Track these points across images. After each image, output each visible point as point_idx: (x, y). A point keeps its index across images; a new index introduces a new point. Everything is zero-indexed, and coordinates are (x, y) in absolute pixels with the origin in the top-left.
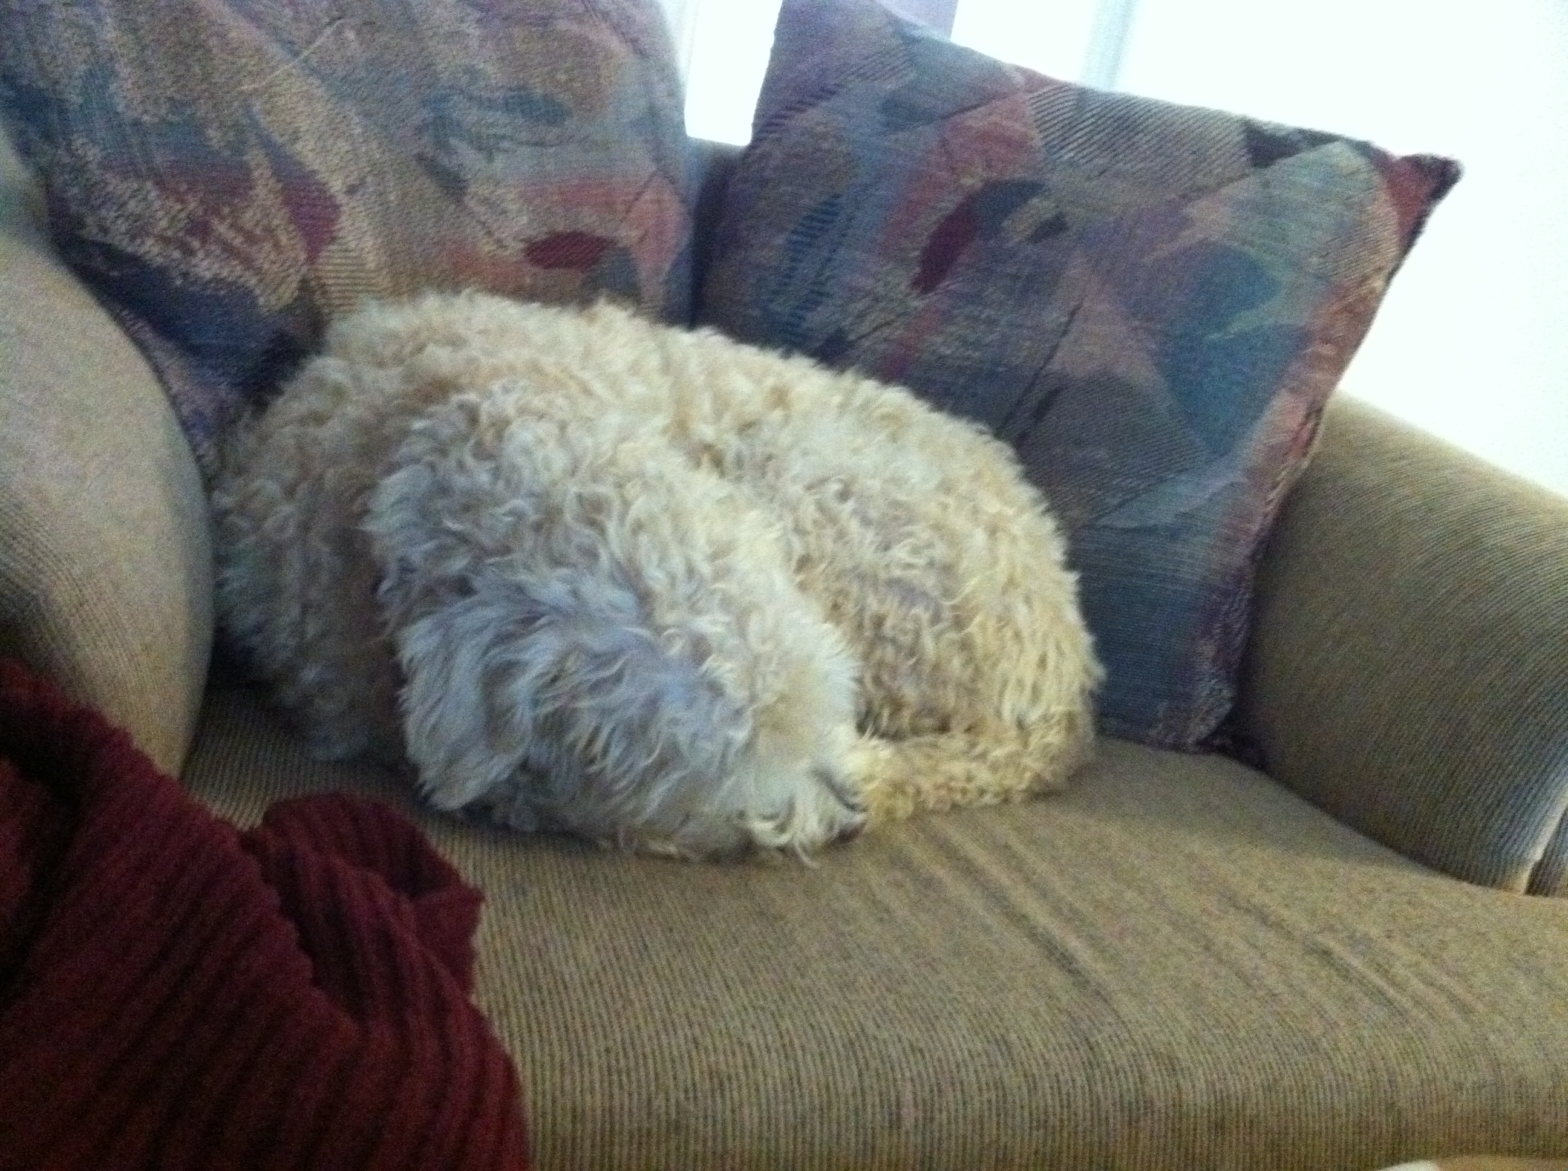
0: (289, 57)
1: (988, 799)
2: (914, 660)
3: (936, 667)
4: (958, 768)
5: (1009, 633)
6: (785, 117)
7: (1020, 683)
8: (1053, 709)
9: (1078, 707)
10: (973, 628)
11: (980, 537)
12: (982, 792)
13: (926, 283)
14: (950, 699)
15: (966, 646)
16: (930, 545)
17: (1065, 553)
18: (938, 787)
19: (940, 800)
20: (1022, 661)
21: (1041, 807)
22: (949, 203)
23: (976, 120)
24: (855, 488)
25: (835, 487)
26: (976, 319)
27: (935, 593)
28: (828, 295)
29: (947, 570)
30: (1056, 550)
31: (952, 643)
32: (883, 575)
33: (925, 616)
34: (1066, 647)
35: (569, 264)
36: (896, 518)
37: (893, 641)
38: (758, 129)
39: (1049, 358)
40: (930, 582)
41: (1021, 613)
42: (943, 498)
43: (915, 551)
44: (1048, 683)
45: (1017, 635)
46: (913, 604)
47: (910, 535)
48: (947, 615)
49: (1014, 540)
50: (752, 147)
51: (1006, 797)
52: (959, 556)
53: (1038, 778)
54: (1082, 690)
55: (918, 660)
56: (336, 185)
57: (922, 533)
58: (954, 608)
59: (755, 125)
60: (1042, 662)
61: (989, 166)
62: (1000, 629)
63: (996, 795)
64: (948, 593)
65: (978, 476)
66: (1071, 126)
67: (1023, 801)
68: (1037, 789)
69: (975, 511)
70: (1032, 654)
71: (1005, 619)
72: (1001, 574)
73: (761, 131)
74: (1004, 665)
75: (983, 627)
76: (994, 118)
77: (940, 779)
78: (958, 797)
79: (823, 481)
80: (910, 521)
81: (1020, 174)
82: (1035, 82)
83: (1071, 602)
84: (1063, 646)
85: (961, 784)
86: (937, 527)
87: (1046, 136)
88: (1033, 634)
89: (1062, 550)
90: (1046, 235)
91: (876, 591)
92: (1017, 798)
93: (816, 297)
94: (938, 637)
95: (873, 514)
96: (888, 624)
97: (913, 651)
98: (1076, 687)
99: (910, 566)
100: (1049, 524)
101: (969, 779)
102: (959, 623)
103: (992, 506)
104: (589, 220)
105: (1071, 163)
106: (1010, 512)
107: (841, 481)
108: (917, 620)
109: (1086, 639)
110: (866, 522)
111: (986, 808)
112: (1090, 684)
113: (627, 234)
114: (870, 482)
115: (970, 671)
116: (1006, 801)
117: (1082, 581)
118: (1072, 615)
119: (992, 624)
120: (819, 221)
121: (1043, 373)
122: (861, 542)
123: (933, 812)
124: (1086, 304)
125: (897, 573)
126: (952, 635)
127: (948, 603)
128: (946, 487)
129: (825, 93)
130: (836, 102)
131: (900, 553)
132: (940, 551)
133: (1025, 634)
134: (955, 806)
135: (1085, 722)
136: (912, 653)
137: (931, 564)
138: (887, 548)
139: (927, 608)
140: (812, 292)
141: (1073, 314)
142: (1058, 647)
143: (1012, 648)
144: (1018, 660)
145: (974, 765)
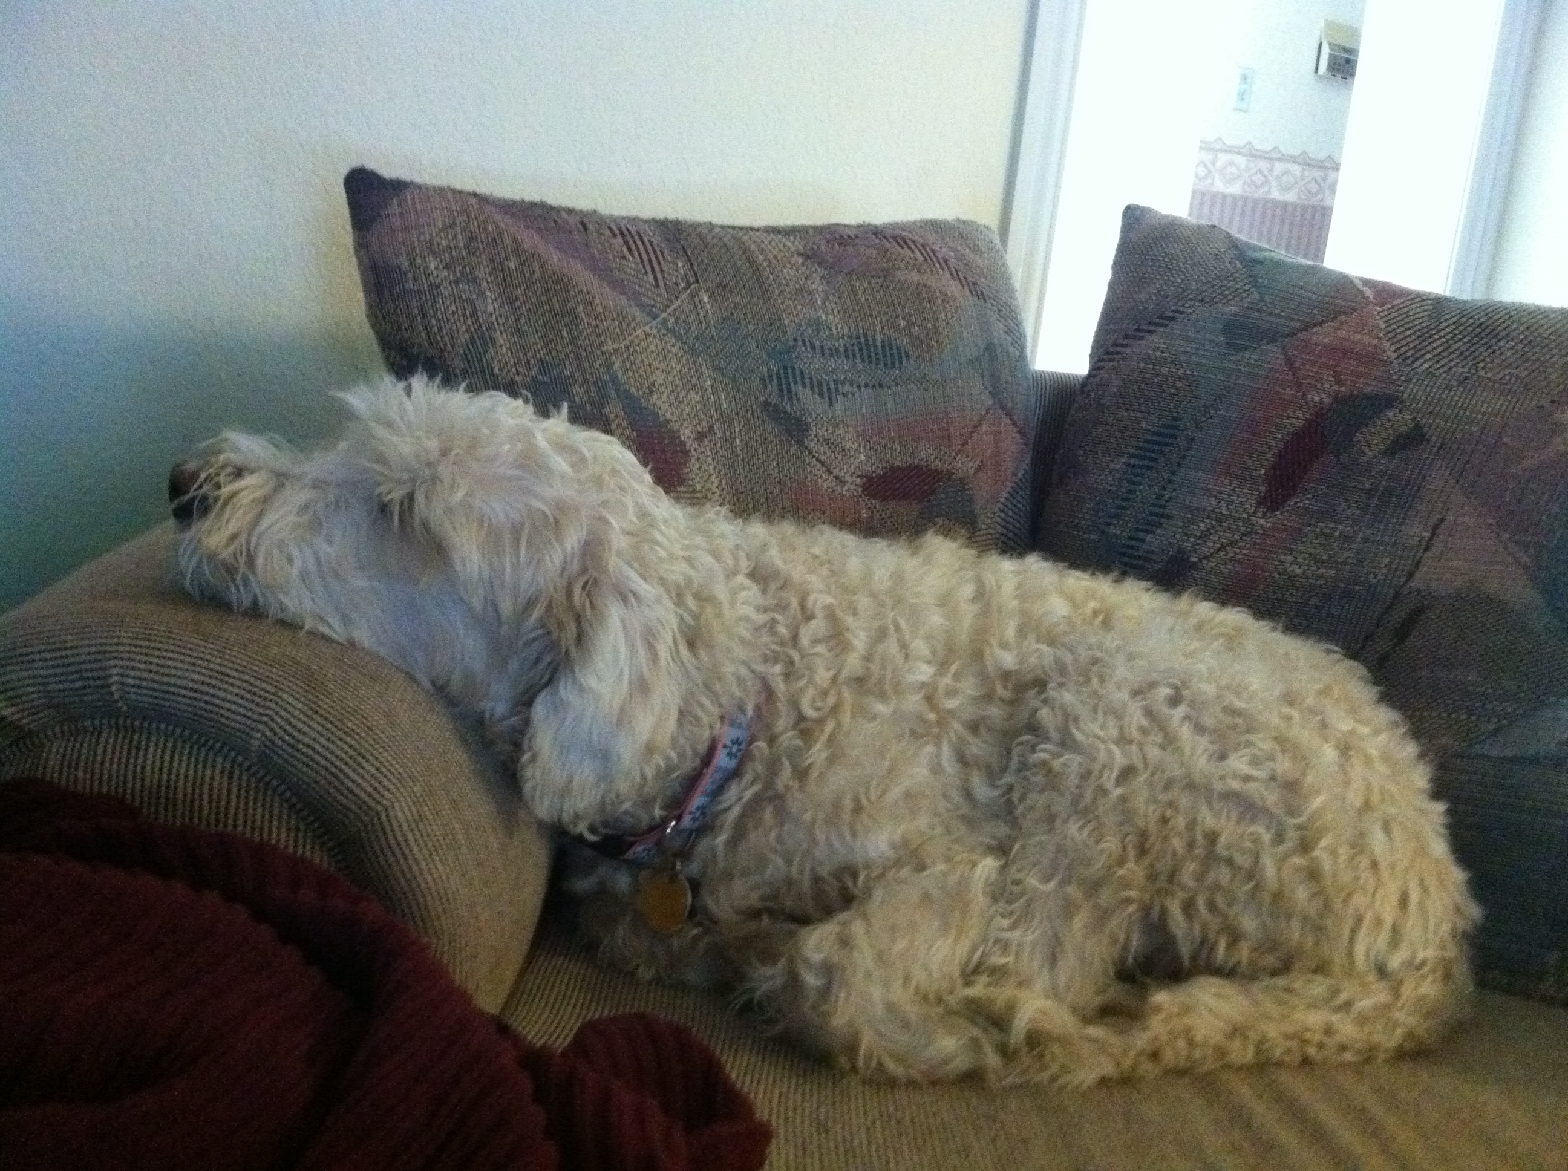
0: (649, 319)
1: (1348, 1056)
2: (1251, 885)
3: (1278, 896)
4: (1315, 1019)
5: (1365, 862)
6: (1125, 346)
7: (1378, 922)
8: (1421, 955)
9: (1451, 952)
10: (1319, 852)
11: (1330, 753)
12: (1343, 1048)
13: (1272, 501)
14: (1294, 933)
15: (1313, 874)
16: (1272, 758)
17: (1431, 780)
18: (1288, 1037)
19: (1288, 1051)
20: (1378, 896)
21: (1406, 1067)
22: (1297, 419)
23: (1323, 335)
24: (1186, 693)
25: (1165, 691)
26: (1328, 536)
27: (1277, 811)
28: (1169, 517)
29: (1291, 786)
30: (1420, 777)
31: (1298, 870)
32: (1218, 786)
33: (1267, 837)
34: (1432, 883)
35: (905, 496)
36: (1233, 727)
37: (1230, 862)
38: (1096, 359)
39: (1410, 575)
40: (1272, 798)
41: (1378, 841)
42: (1286, 710)
43: (1255, 762)
44: (1410, 923)
45: (1374, 865)
46: (1253, 821)
47: (1249, 744)
48: (1291, 834)
49: (1368, 761)
50: (1090, 376)
51: (1369, 1055)
52: (1304, 774)
53: (1410, 1035)
54: (1454, 934)
55: (1257, 885)
56: (687, 433)
57: (1264, 744)
58: (1300, 827)
59: (1092, 356)
60: (1404, 901)
61: (1339, 382)
62: (1353, 857)
63: (1359, 1052)
64: (1291, 811)
65: (1326, 692)
66: (1425, 336)
67: (1386, 1061)
68: (1407, 1045)
69: (1324, 725)
70: (1391, 891)
71: (1359, 845)
72: (1355, 798)
73: (1100, 360)
74: (1359, 900)
75: (1334, 853)
76: (1342, 333)
77: (1291, 1029)
78: (1312, 1051)
79: (1153, 685)
80: (1249, 730)
81: (1370, 387)
82: (1386, 294)
83: (1438, 834)
84: (1427, 882)
85: (1317, 1037)
86: (1281, 740)
87: (1399, 349)
88: (1392, 867)
89: (1428, 777)
90: (1404, 447)
91: (1210, 804)
92: (1382, 1057)
93: (1155, 519)
94: (1281, 862)
95: (1208, 721)
96: (1223, 840)
97: (1253, 874)
98: (1446, 928)
99: (1247, 779)
100: (1411, 749)
101: (1329, 1031)
102: (1305, 846)
103: (1344, 725)
104: (926, 454)
105: (1429, 373)
106: (1365, 730)
107: (1170, 685)
108: (1257, 841)
109: (1458, 875)
110: (1200, 729)
111: (1343, 1065)
112: (1462, 924)
113: (964, 466)
114: (1204, 687)
115: (1318, 904)
116: (1368, 1060)
117: (1450, 812)
118: (1439, 848)
119: (1344, 852)
120: (1159, 443)
121: (1405, 591)
122: (1193, 749)
123: (1279, 1064)
124: (1450, 517)
125: (1235, 785)
126: (1297, 860)
127: (1293, 821)
128: (1290, 699)
129: (1164, 319)
130: (1176, 328)
131: (1238, 763)
132: (1283, 766)
133: (1383, 865)
134: (1306, 1061)
135: (1462, 971)
136: (1250, 875)
137: (1273, 778)
138: (1223, 757)
139: (1268, 829)
140: (1152, 514)
141: (1436, 527)
142: (1422, 882)
143: (1367, 878)
144: (1374, 894)
145: (1335, 1018)
